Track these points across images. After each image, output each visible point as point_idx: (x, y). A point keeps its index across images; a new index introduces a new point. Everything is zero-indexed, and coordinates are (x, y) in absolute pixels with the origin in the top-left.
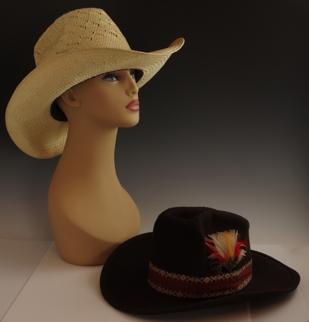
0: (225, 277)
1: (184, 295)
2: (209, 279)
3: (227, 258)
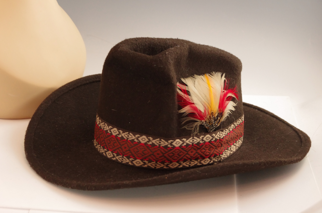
0: (204, 139)
1: (145, 164)
2: (181, 142)
3: (207, 113)
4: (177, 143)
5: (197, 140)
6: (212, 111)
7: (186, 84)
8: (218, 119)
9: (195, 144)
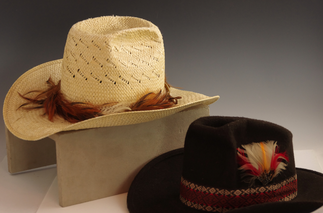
0: (260, 190)
1: (214, 209)
2: (241, 192)
3: (261, 170)
4: (238, 192)
5: (253, 191)
6: (265, 169)
7: (245, 149)
8: (270, 175)
9: (252, 194)
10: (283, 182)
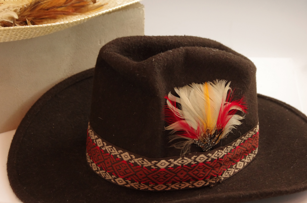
0: (197, 159)
1: (127, 183)
2: (168, 163)
3: (202, 130)
4: (163, 164)
5: (187, 161)
6: (208, 128)
7: (179, 95)
8: (215, 136)
9: (186, 165)
10: (236, 141)
